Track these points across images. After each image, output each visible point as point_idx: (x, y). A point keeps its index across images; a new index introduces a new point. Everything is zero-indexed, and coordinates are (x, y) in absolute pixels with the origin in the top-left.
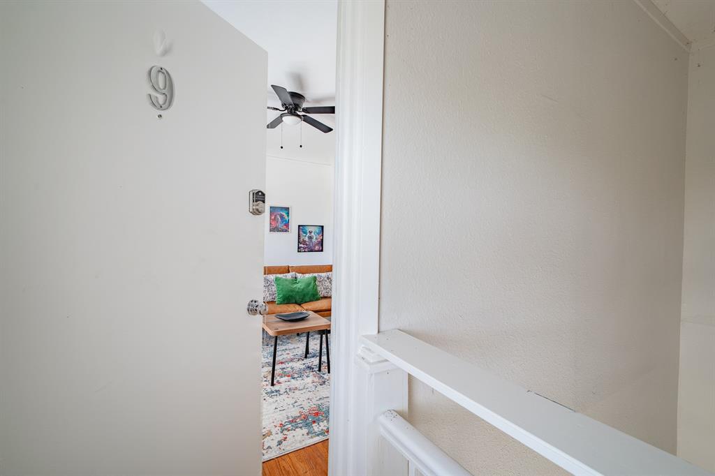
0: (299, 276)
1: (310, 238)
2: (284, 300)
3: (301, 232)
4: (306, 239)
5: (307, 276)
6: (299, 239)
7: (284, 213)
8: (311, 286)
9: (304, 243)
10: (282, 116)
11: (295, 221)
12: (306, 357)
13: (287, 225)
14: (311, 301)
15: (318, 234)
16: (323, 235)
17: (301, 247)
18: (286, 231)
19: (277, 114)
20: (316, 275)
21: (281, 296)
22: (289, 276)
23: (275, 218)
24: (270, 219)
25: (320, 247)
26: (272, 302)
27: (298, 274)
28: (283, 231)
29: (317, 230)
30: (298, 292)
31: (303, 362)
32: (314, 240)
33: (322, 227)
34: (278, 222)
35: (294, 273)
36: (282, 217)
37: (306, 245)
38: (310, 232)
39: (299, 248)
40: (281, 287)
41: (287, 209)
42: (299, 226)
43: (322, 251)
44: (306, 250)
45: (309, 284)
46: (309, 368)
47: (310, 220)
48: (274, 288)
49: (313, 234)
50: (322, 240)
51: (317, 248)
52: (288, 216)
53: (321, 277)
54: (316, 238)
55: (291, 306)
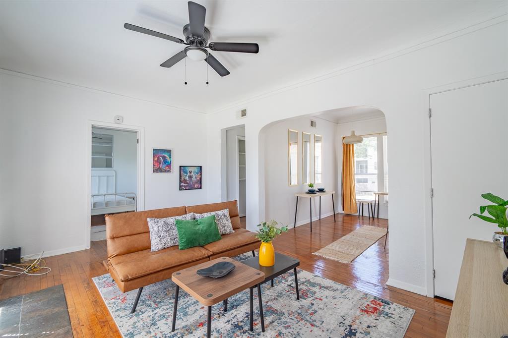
0: (197, 216)
1: (190, 177)
2: (188, 244)
3: (182, 172)
4: (187, 178)
5: (206, 215)
6: (180, 178)
7: (166, 155)
8: (213, 227)
9: (185, 181)
10: (186, 50)
11: (177, 162)
12: (226, 310)
13: (169, 165)
14: (214, 241)
15: (197, 173)
16: (201, 174)
17: (182, 186)
18: (169, 171)
19: (182, 47)
20: (213, 213)
21: (184, 240)
22: (189, 217)
23: (158, 159)
24: (154, 161)
25: (199, 185)
26: (174, 247)
27: (196, 215)
28: (165, 171)
29: (196, 170)
30: (201, 234)
31: (226, 319)
32: (194, 179)
33: (201, 167)
34: (160, 163)
35: (192, 213)
36: (164, 158)
37: (187, 183)
38: (190, 172)
39: (180, 186)
40: (183, 230)
41: (169, 151)
42: (180, 167)
43: (201, 188)
44: (187, 188)
45: (210, 225)
46: (237, 326)
47: (190, 161)
48: (175, 232)
49: (192, 174)
50: (201, 178)
51: (196, 186)
52: (170, 157)
53: (218, 215)
54: (196, 177)
55: (196, 249)
